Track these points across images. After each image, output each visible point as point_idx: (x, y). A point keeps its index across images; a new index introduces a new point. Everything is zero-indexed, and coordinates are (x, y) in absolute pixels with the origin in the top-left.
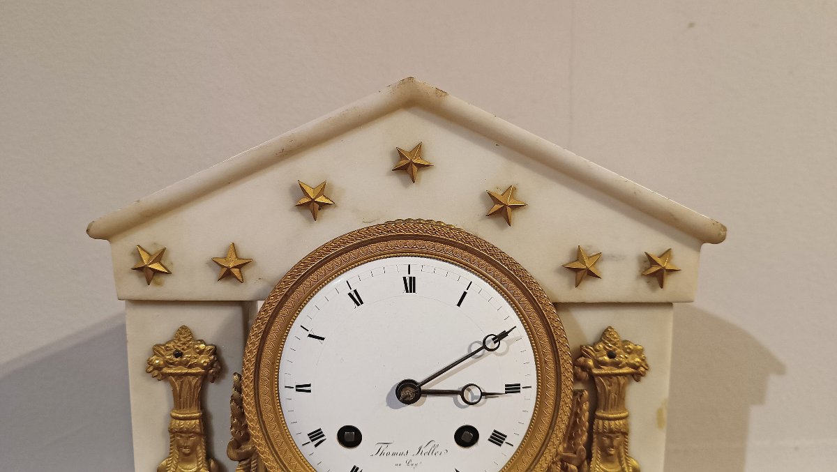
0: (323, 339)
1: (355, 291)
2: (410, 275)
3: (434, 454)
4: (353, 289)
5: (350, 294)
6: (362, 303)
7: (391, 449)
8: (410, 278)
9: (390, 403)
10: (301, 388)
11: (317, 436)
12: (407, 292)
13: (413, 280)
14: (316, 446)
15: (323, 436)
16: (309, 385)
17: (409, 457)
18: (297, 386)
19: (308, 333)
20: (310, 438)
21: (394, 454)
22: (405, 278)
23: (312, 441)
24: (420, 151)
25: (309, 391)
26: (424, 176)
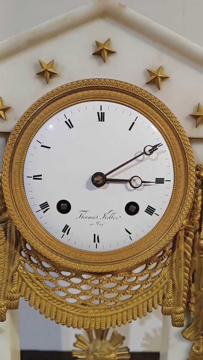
0: (49, 148)
1: (69, 120)
2: (102, 112)
3: (113, 218)
4: (68, 119)
5: (66, 122)
6: (73, 127)
7: (88, 215)
8: (102, 113)
9: (88, 187)
10: (37, 177)
11: (45, 206)
12: (99, 121)
13: (103, 114)
14: (44, 212)
15: (49, 206)
16: (41, 176)
17: (98, 220)
18: (34, 176)
19: (41, 145)
20: (41, 207)
21: (89, 218)
22: (98, 113)
23: (42, 209)
24: (109, 43)
25: (41, 179)
26: (111, 59)
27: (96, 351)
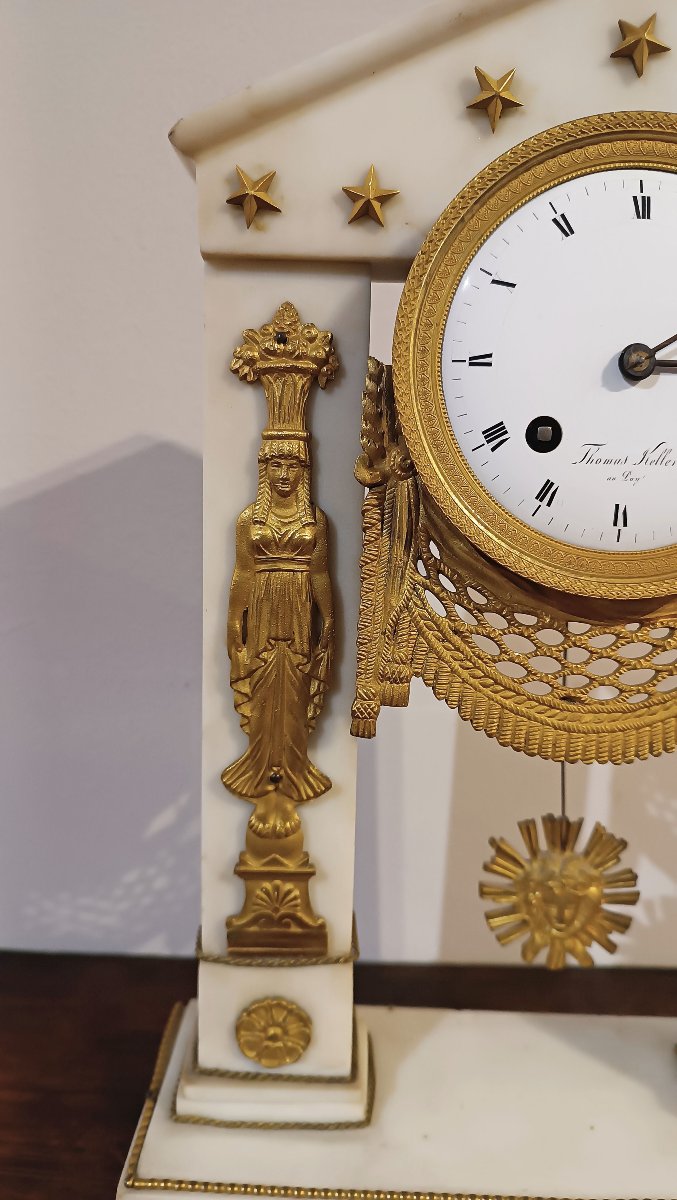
0: (513, 285)
1: (563, 216)
2: (643, 195)
3: (665, 462)
4: (559, 213)
5: (555, 221)
6: (572, 232)
7: (602, 454)
8: (643, 198)
9: (607, 382)
10: (479, 361)
11: (496, 434)
12: (638, 217)
13: (647, 201)
14: (493, 449)
15: (506, 432)
16: (490, 356)
17: (628, 467)
18: (471, 359)
19: (491, 278)
20: (486, 437)
21: (606, 462)
22: (635, 198)
23: (488, 442)
24: (653, 27)
25: (490, 364)
26: (655, 68)
27: (551, 876)
